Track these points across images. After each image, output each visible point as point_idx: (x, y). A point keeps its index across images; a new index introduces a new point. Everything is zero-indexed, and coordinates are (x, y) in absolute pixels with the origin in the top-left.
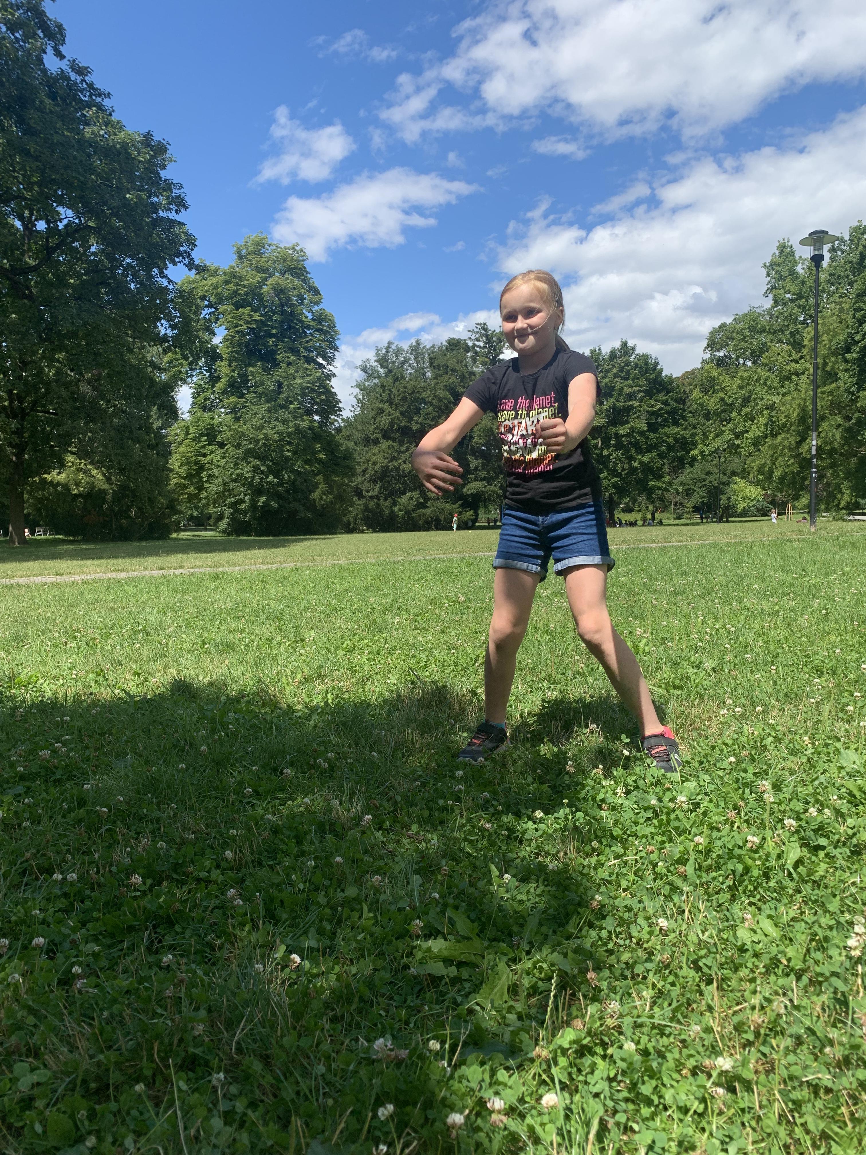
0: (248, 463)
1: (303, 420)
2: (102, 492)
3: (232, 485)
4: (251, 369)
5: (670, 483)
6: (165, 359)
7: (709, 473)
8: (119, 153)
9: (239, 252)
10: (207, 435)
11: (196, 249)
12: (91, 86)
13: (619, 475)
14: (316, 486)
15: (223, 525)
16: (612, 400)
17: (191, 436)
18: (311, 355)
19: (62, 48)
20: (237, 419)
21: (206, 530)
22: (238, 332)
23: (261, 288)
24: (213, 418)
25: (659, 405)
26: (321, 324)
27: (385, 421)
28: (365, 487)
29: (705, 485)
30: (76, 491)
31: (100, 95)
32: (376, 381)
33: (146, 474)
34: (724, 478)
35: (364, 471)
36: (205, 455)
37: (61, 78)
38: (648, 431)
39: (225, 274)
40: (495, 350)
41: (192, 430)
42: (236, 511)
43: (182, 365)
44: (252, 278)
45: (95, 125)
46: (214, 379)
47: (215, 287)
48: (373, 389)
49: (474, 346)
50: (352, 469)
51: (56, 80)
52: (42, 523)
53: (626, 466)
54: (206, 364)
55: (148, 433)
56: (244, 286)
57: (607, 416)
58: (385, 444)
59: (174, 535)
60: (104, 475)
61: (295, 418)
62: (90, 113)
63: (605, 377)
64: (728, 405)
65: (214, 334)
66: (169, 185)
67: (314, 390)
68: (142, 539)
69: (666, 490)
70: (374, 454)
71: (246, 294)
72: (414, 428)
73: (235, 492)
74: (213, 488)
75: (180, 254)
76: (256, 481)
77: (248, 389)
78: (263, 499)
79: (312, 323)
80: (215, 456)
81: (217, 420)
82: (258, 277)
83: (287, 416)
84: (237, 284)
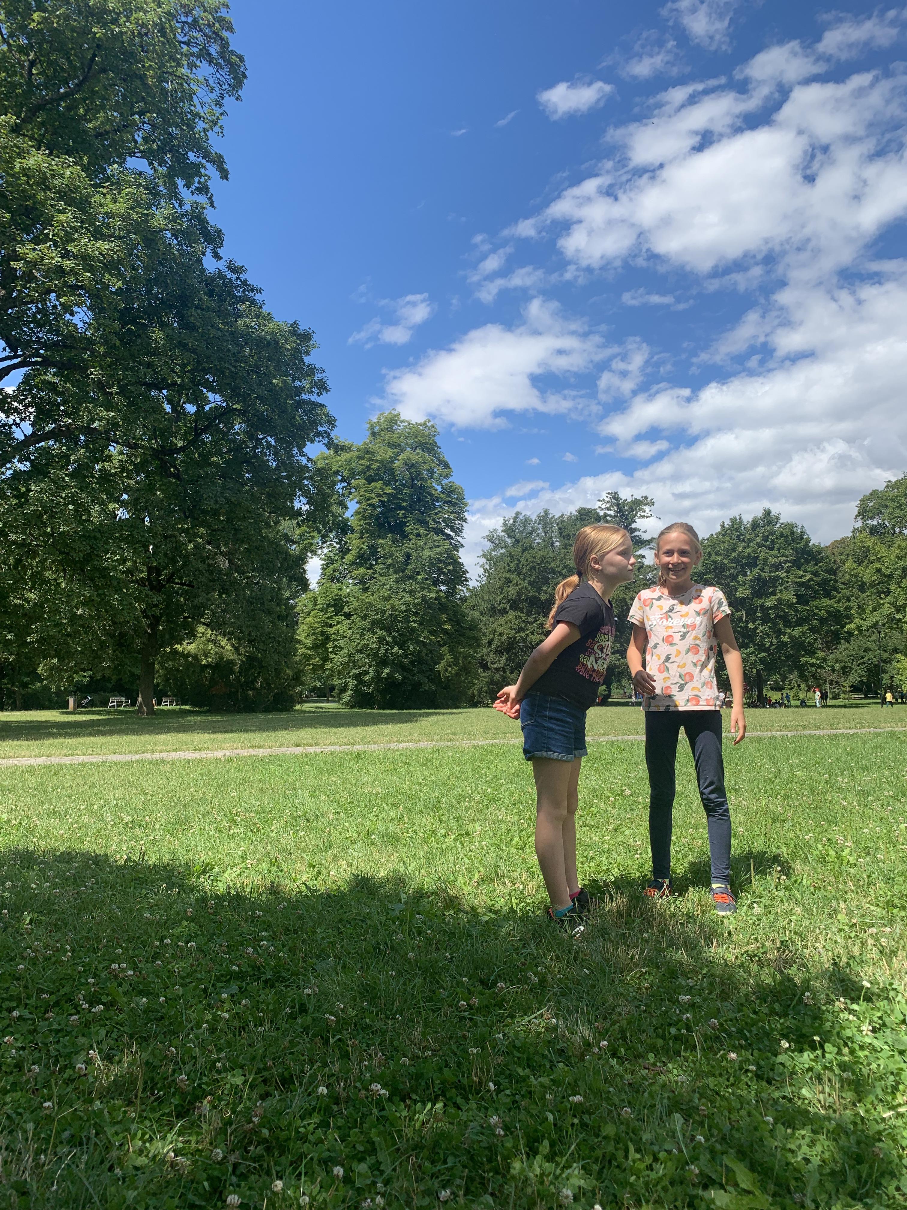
0: (374, 633)
1: (430, 591)
2: (231, 662)
3: (357, 656)
4: (381, 541)
5: (825, 660)
6: (298, 532)
7: (867, 650)
8: (269, 344)
9: (372, 428)
10: (335, 606)
11: (335, 429)
12: (245, 283)
13: (767, 650)
14: (441, 657)
15: (346, 696)
16: (756, 570)
17: (318, 607)
18: (440, 526)
19: (220, 251)
20: (365, 590)
21: (329, 701)
22: (370, 505)
23: (392, 462)
24: (341, 589)
25: (809, 576)
26: (450, 496)
27: (512, 591)
28: (489, 659)
29: (864, 663)
30: (204, 662)
31: (252, 291)
32: (503, 551)
33: (275, 645)
34: (885, 656)
35: (490, 642)
36: (331, 626)
37: (219, 277)
38: (797, 603)
39: (358, 450)
40: (626, 519)
41: (320, 601)
42: (361, 682)
43: (313, 537)
44: (384, 453)
45: (247, 317)
46: (344, 551)
47: (349, 462)
48: (501, 558)
49: (606, 515)
50: (477, 639)
51: (213, 279)
52: (169, 693)
53: (775, 641)
54: (337, 536)
55: (279, 605)
56: (377, 461)
57: (751, 587)
58: (512, 615)
59: (298, 707)
60: (233, 646)
61: (422, 589)
62: (241, 307)
63: (748, 546)
64: (885, 576)
65: (346, 508)
66: (311, 370)
67: (440, 561)
69: (820, 667)
70: (501, 625)
71: (378, 469)
72: (543, 598)
73: (360, 663)
74: (338, 659)
75: (319, 434)
76: (382, 652)
77: (376, 560)
78: (387, 671)
79: (442, 496)
80: (342, 627)
81: (345, 591)
82: (390, 453)
83: (415, 586)
84: (369, 460)
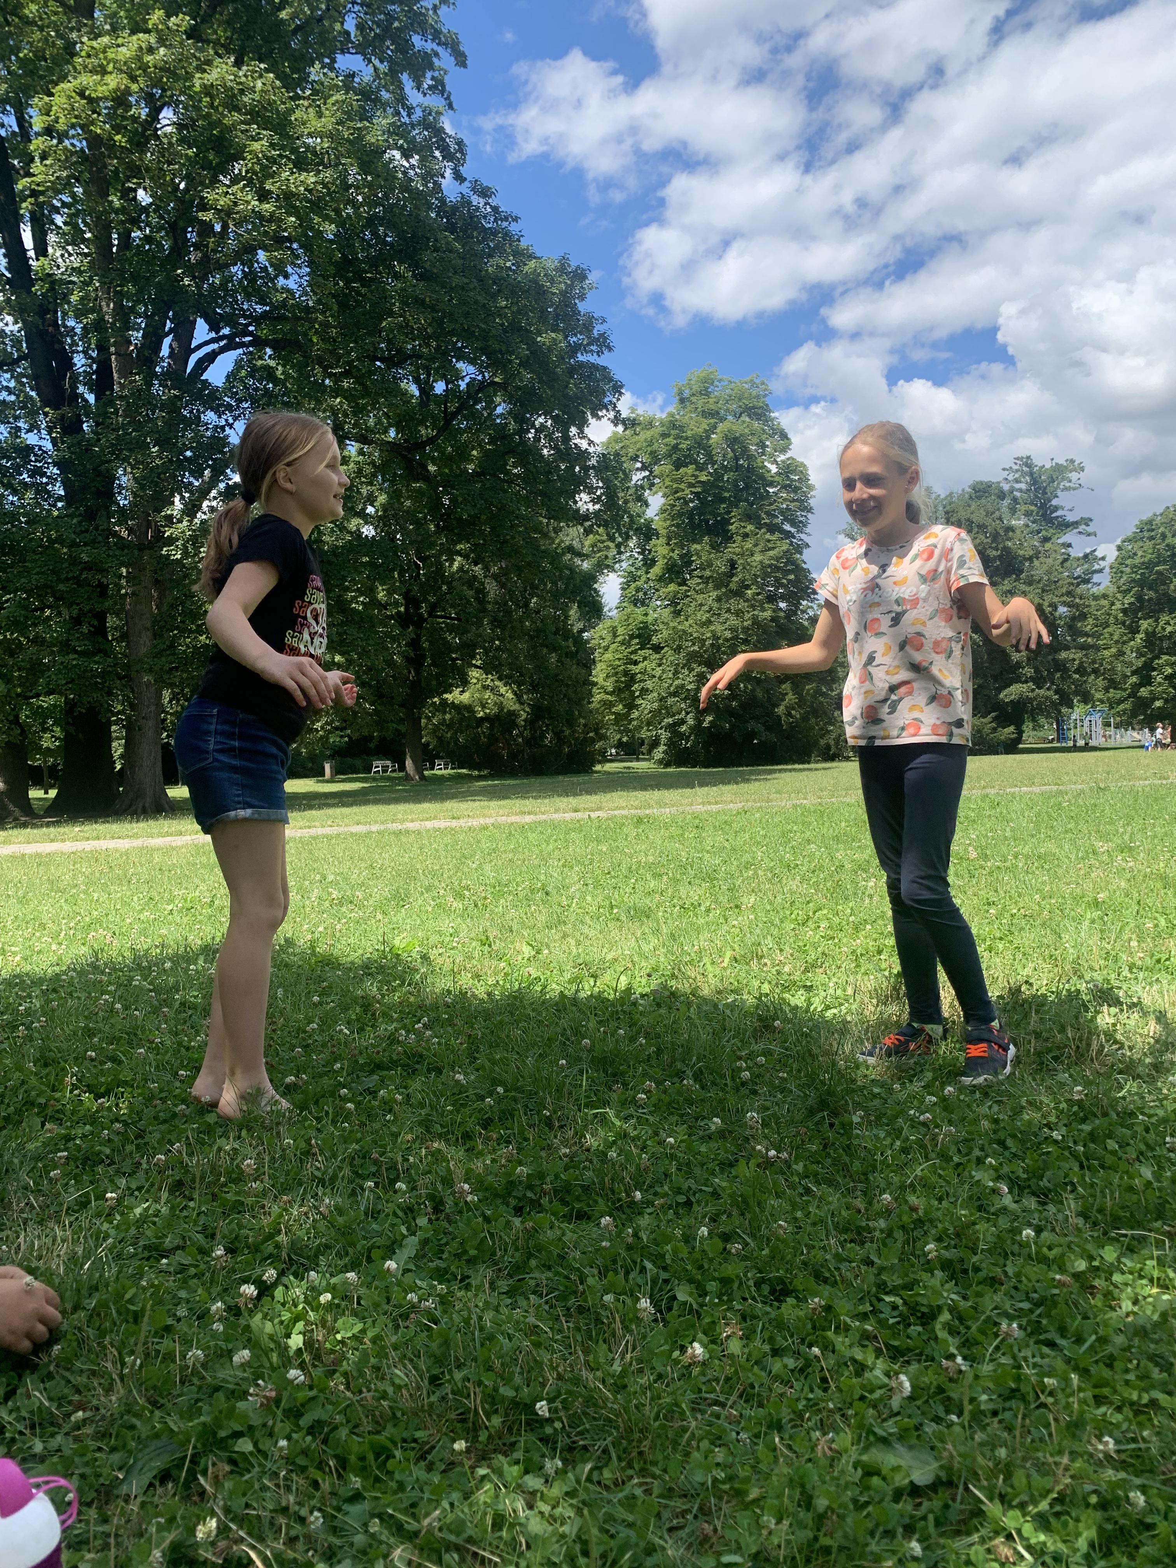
0: (691, 670)
1: (763, 610)
2: (513, 714)
3: (670, 701)
4: (696, 546)
6: (587, 543)
9: (680, 393)
10: (639, 636)
11: (622, 398)
12: (495, 209)
14: (783, 697)
15: (659, 753)
17: (619, 639)
18: (776, 521)
19: (464, 170)
20: (677, 613)
21: (638, 760)
22: (679, 499)
23: (708, 438)
24: (646, 615)
26: (789, 478)
30: (481, 714)
31: (506, 219)
33: (564, 689)
36: (636, 663)
37: (461, 205)
40: (1044, 493)
41: (620, 631)
42: (677, 734)
43: (608, 548)
44: (696, 426)
45: (500, 256)
46: (649, 563)
47: (650, 443)
49: (1012, 489)
51: (455, 208)
52: (442, 754)
54: (639, 545)
55: (567, 639)
56: (687, 439)
59: (598, 767)
60: (515, 694)
61: (753, 607)
62: (492, 242)
65: (647, 505)
66: (589, 321)
67: (778, 569)
68: (558, 772)
71: (690, 448)
73: (674, 709)
74: (647, 705)
75: (604, 406)
77: (691, 573)
78: (710, 718)
79: (777, 478)
80: (649, 663)
81: (652, 615)
82: (705, 424)
83: (743, 605)
84: (677, 437)
